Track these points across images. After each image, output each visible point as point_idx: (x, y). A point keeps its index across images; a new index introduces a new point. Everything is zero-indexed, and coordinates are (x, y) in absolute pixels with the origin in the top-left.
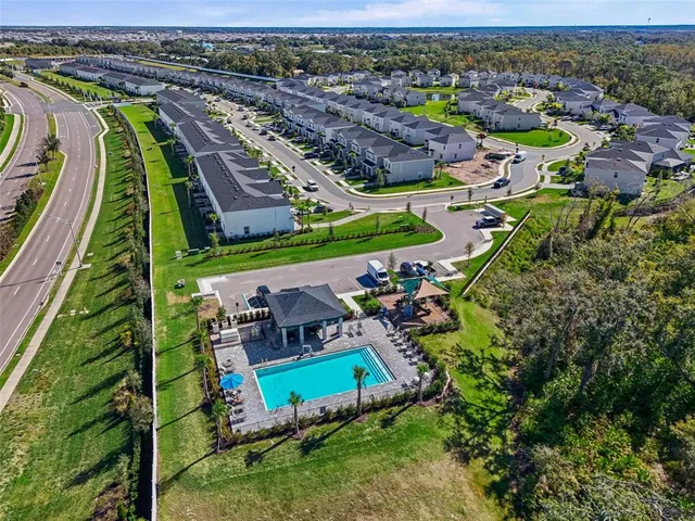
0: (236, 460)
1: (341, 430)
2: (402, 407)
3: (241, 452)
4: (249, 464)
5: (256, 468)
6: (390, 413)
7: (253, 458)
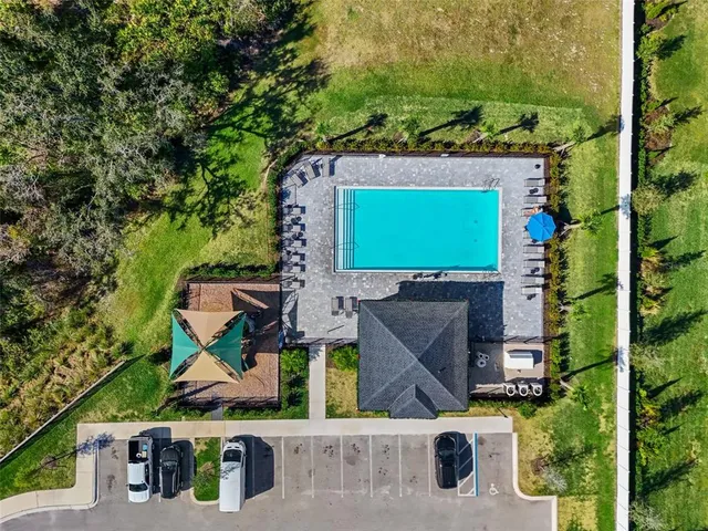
0: (547, 126)
1: (430, 128)
2: (352, 137)
3: (540, 135)
4: (535, 116)
5: (529, 109)
6: (370, 132)
7: (529, 123)
